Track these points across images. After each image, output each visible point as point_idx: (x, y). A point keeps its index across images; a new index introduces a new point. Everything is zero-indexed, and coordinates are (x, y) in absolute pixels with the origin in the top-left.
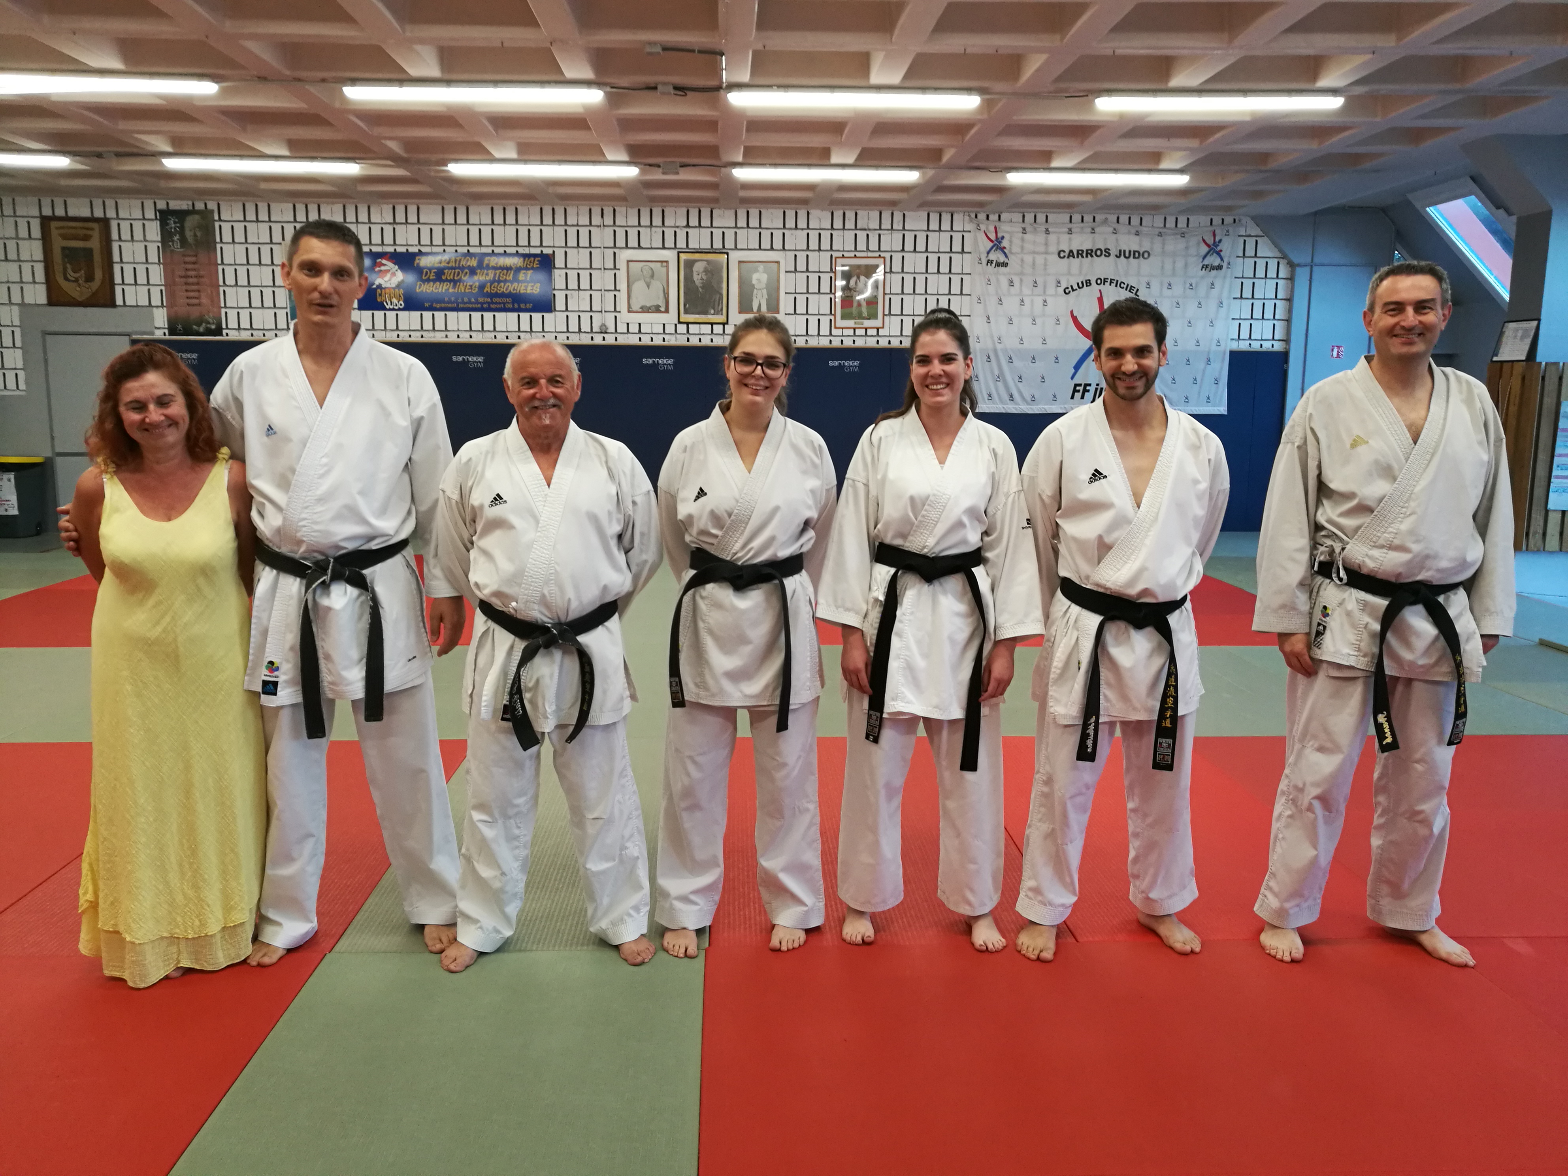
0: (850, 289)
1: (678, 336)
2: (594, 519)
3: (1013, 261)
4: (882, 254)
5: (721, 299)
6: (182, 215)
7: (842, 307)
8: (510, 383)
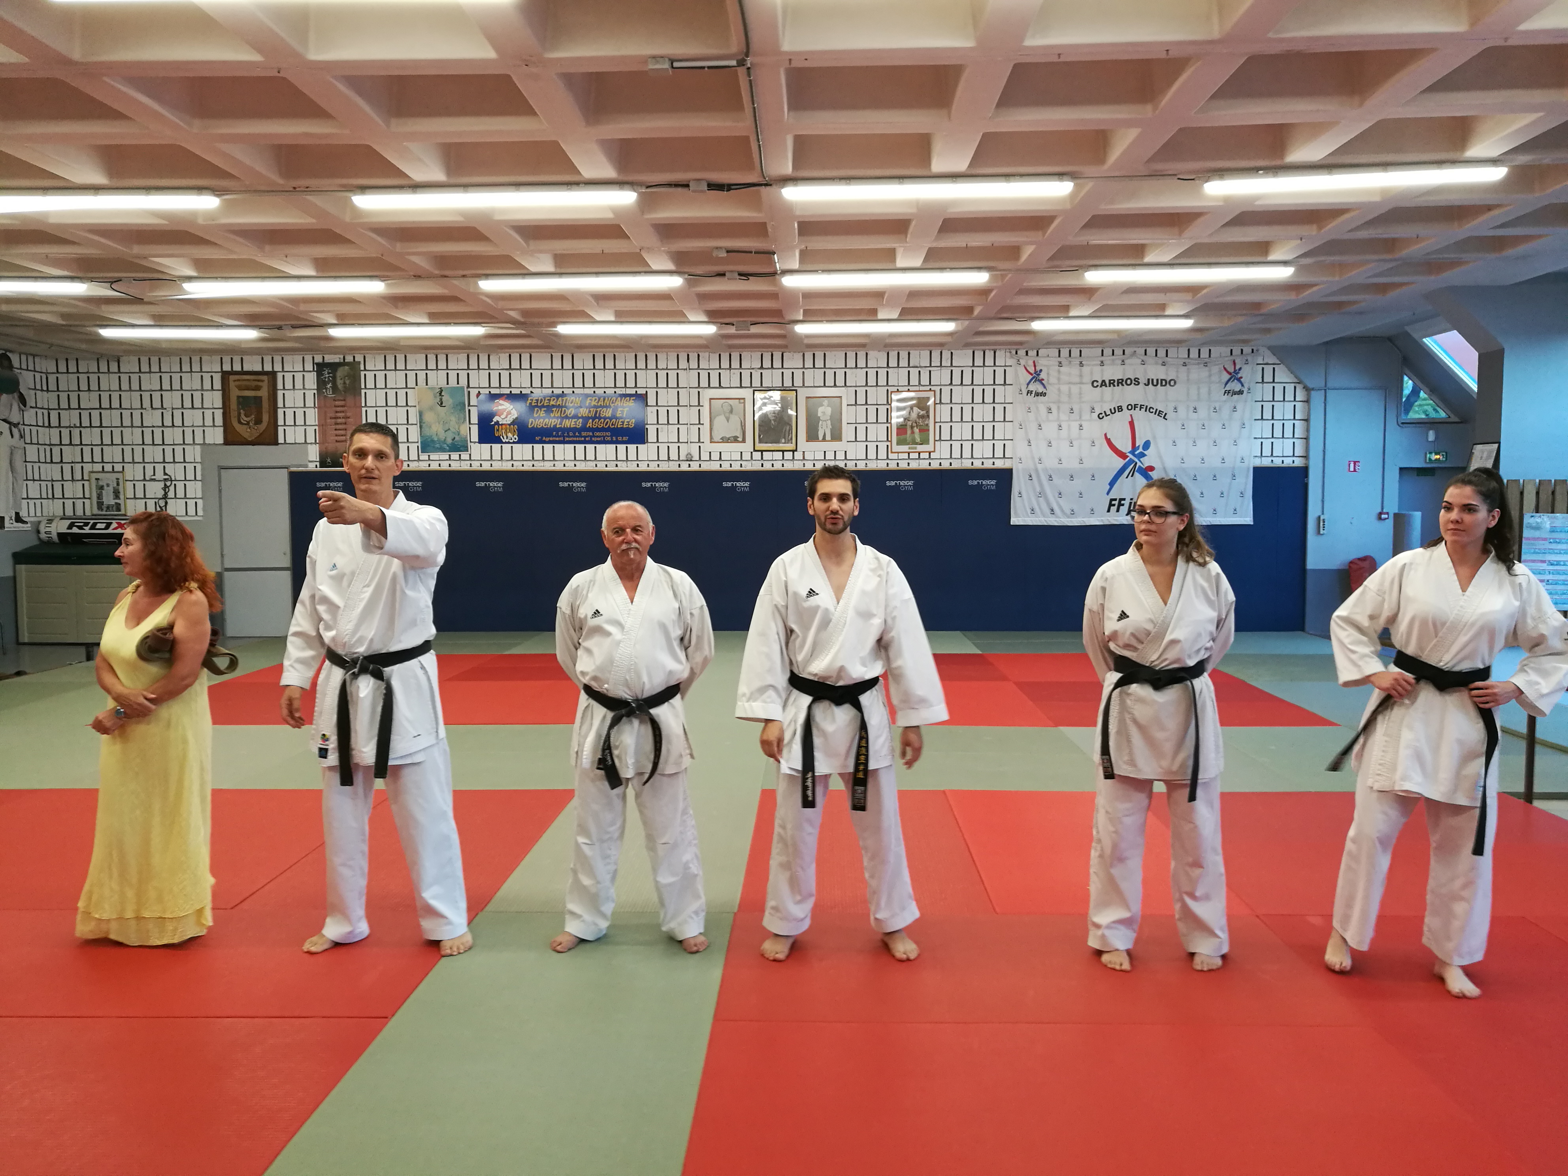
1: (753, 462)
3: (1051, 391)
5: (791, 429)
6: (334, 366)
7: (897, 435)
8: (606, 533)
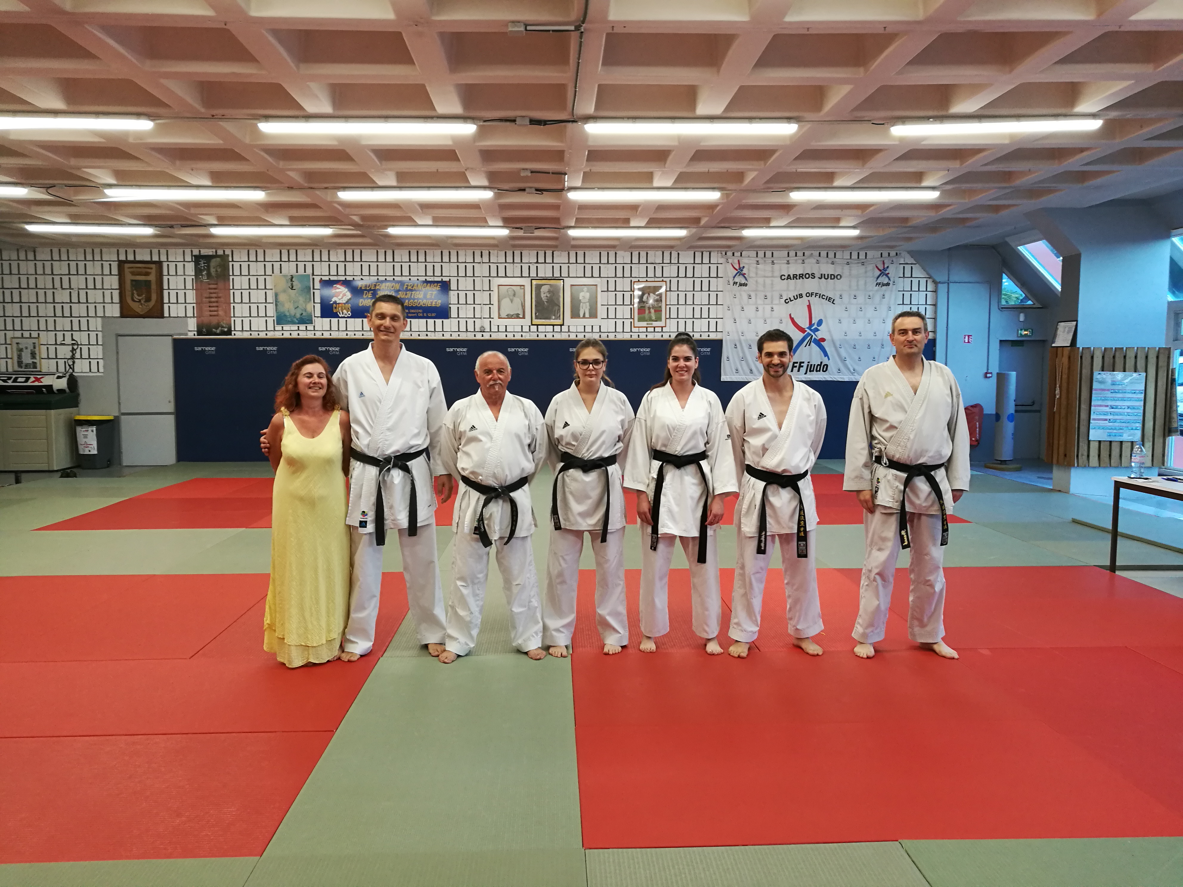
0: (644, 302)
1: (531, 333)
2: (518, 437)
3: (751, 282)
4: (665, 279)
5: (559, 310)
6: (208, 258)
7: (639, 314)
8: (478, 373)
